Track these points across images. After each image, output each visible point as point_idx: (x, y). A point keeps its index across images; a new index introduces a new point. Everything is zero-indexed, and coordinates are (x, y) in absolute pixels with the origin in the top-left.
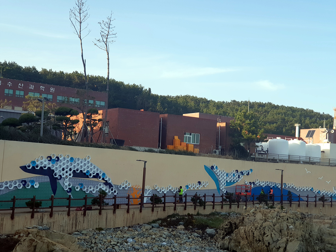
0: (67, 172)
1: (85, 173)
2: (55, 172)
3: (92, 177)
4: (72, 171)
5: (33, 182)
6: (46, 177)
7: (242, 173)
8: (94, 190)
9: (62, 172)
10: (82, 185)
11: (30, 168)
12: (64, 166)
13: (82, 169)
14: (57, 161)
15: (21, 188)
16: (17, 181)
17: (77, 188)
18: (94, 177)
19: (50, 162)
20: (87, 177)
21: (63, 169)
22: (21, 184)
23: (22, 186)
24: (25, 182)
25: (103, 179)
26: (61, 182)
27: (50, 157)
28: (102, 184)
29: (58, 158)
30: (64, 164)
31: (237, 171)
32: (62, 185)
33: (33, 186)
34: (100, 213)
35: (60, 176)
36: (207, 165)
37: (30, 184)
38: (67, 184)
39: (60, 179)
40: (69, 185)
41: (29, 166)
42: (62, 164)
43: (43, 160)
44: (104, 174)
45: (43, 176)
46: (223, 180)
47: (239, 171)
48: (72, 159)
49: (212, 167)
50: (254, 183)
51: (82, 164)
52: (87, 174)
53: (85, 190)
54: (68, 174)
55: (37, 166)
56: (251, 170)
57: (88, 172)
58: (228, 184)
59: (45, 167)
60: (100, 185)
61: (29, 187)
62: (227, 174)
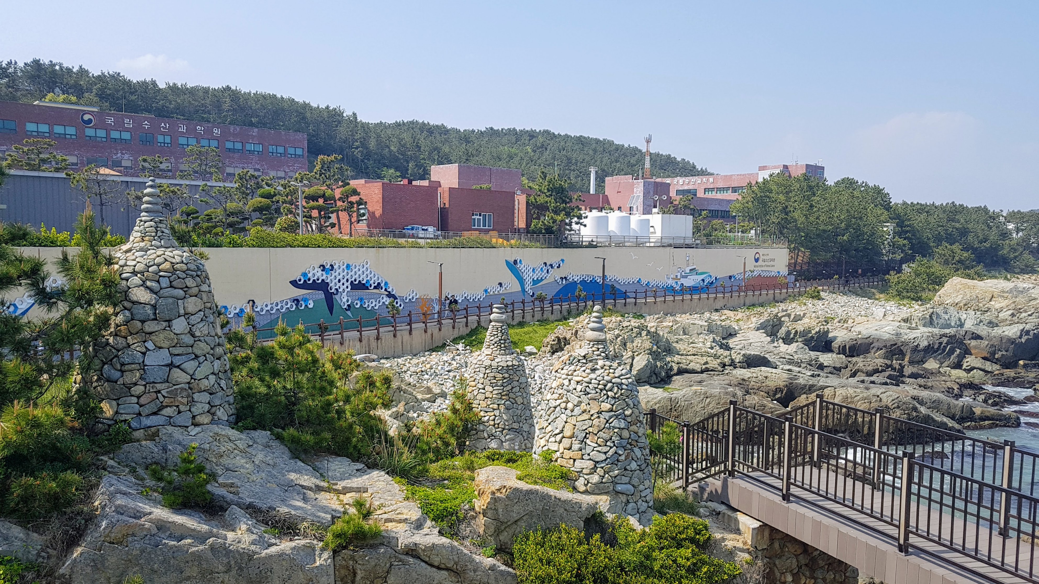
0: (343, 284)
1: (364, 284)
2: (331, 285)
3: (372, 288)
4: (349, 282)
5: (306, 300)
6: (320, 292)
7: (551, 265)
8: (376, 305)
9: (338, 285)
10: (361, 300)
11: (302, 282)
13: (361, 279)
14: (332, 270)
15: (294, 309)
16: (288, 301)
17: (357, 304)
18: (375, 288)
19: (324, 273)
20: (367, 288)
21: (339, 281)
22: (293, 304)
23: (294, 307)
24: (298, 300)
25: (386, 290)
26: (337, 297)
27: (323, 266)
28: (384, 296)
29: (331, 265)
30: (339, 274)
31: (545, 264)
32: (339, 302)
33: (306, 306)
35: (336, 289)
36: (508, 259)
37: (302, 302)
38: (344, 300)
39: (337, 294)
40: (348, 301)
41: (300, 280)
42: (337, 273)
43: (315, 271)
44: (386, 284)
45: (317, 292)
46: (528, 277)
47: (548, 264)
48: (348, 266)
49: (515, 262)
50: (565, 278)
51: (361, 272)
52: (367, 285)
53: (366, 306)
54: (345, 286)
55: (309, 280)
56: (563, 260)
57: (367, 281)
58: (535, 282)
59: (318, 280)
60: (383, 298)
61: (303, 308)
62: (533, 270)
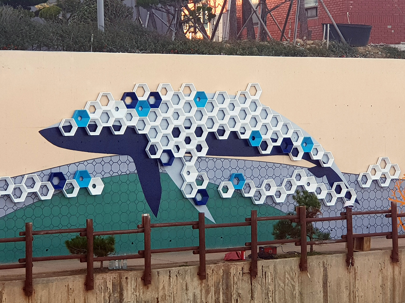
0: (188, 140)
1: (246, 141)
2: (152, 141)
3: (269, 151)
5: (84, 176)
6: (124, 158)
8: (279, 194)
9: (174, 141)
10: (239, 178)
11: (72, 133)
12: (180, 123)
13: (237, 129)
15: (49, 197)
16: (36, 178)
17: (226, 189)
18: (277, 151)
19: (134, 111)
20: (256, 152)
21: (176, 132)
22: (49, 185)
23: (52, 191)
25: (307, 157)
26: (171, 171)
27: (132, 95)
28: (303, 172)
30: (177, 115)
32: (178, 183)
33: (84, 191)
34: (303, 267)
35: (169, 152)
37: (75, 182)
38: (191, 179)
40: (200, 181)
41: (68, 128)
42: (170, 114)
43: (111, 107)
44: (307, 141)
45: (116, 158)
48: (201, 96)
51: (236, 113)
52: (253, 144)
53: (251, 194)
54: (192, 146)
55: (94, 127)
59: (118, 128)
60: (299, 176)
61: (75, 194)
